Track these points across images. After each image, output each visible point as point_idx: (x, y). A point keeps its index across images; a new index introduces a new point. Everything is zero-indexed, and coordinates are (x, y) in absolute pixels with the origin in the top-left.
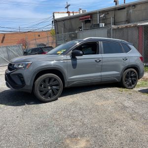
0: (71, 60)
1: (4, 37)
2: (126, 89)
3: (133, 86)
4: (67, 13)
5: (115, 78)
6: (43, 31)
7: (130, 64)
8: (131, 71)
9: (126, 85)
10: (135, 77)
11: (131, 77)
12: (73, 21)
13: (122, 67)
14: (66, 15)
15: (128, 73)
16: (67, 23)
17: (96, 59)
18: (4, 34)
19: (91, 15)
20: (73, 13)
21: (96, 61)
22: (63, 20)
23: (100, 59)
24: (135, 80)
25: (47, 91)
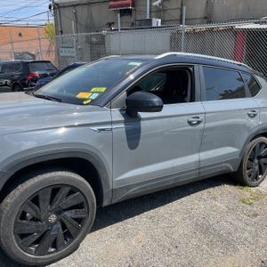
0: (125, 122)
5: (228, 165)
8: (261, 144)
11: (260, 158)
15: (254, 149)
17: (190, 118)
21: (190, 123)
23: (201, 117)
25: (46, 229)
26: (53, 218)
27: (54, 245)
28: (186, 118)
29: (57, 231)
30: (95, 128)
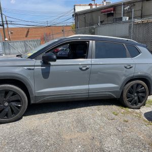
1: (28, 32)
2: (127, 109)
3: (140, 104)
4: (89, 5)
6: (67, 26)
7: (135, 74)
8: (138, 85)
9: (129, 104)
10: (144, 92)
11: (138, 92)
12: (94, 15)
13: (123, 79)
14: (88, 8)
15: (132, 87)
16: (88, 17)
17: (81, 66)
18: (29, 29)
19: (115, 7)
20: (96, 5)
21: (81, 69)
22: (84, 13)
23: (88, 67)
24: (143, 97)
25: (3, 108)
26: (6, 104)
27: (7, 115)
28: (78, 66)
29: (8, 110)
30: (26, 68)
